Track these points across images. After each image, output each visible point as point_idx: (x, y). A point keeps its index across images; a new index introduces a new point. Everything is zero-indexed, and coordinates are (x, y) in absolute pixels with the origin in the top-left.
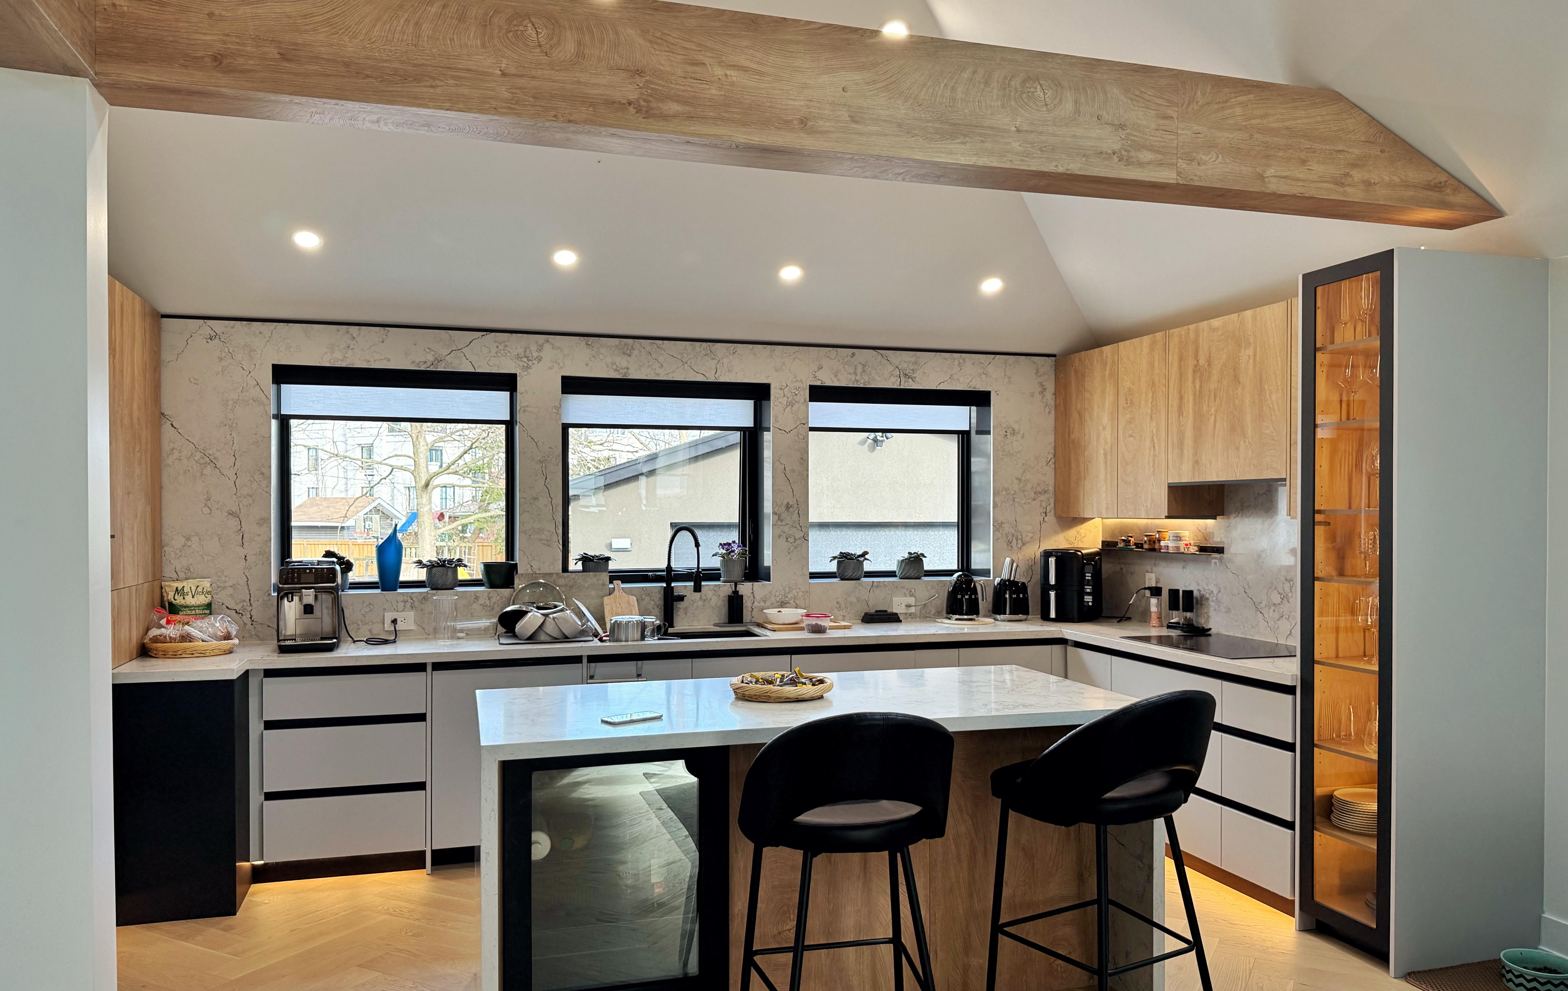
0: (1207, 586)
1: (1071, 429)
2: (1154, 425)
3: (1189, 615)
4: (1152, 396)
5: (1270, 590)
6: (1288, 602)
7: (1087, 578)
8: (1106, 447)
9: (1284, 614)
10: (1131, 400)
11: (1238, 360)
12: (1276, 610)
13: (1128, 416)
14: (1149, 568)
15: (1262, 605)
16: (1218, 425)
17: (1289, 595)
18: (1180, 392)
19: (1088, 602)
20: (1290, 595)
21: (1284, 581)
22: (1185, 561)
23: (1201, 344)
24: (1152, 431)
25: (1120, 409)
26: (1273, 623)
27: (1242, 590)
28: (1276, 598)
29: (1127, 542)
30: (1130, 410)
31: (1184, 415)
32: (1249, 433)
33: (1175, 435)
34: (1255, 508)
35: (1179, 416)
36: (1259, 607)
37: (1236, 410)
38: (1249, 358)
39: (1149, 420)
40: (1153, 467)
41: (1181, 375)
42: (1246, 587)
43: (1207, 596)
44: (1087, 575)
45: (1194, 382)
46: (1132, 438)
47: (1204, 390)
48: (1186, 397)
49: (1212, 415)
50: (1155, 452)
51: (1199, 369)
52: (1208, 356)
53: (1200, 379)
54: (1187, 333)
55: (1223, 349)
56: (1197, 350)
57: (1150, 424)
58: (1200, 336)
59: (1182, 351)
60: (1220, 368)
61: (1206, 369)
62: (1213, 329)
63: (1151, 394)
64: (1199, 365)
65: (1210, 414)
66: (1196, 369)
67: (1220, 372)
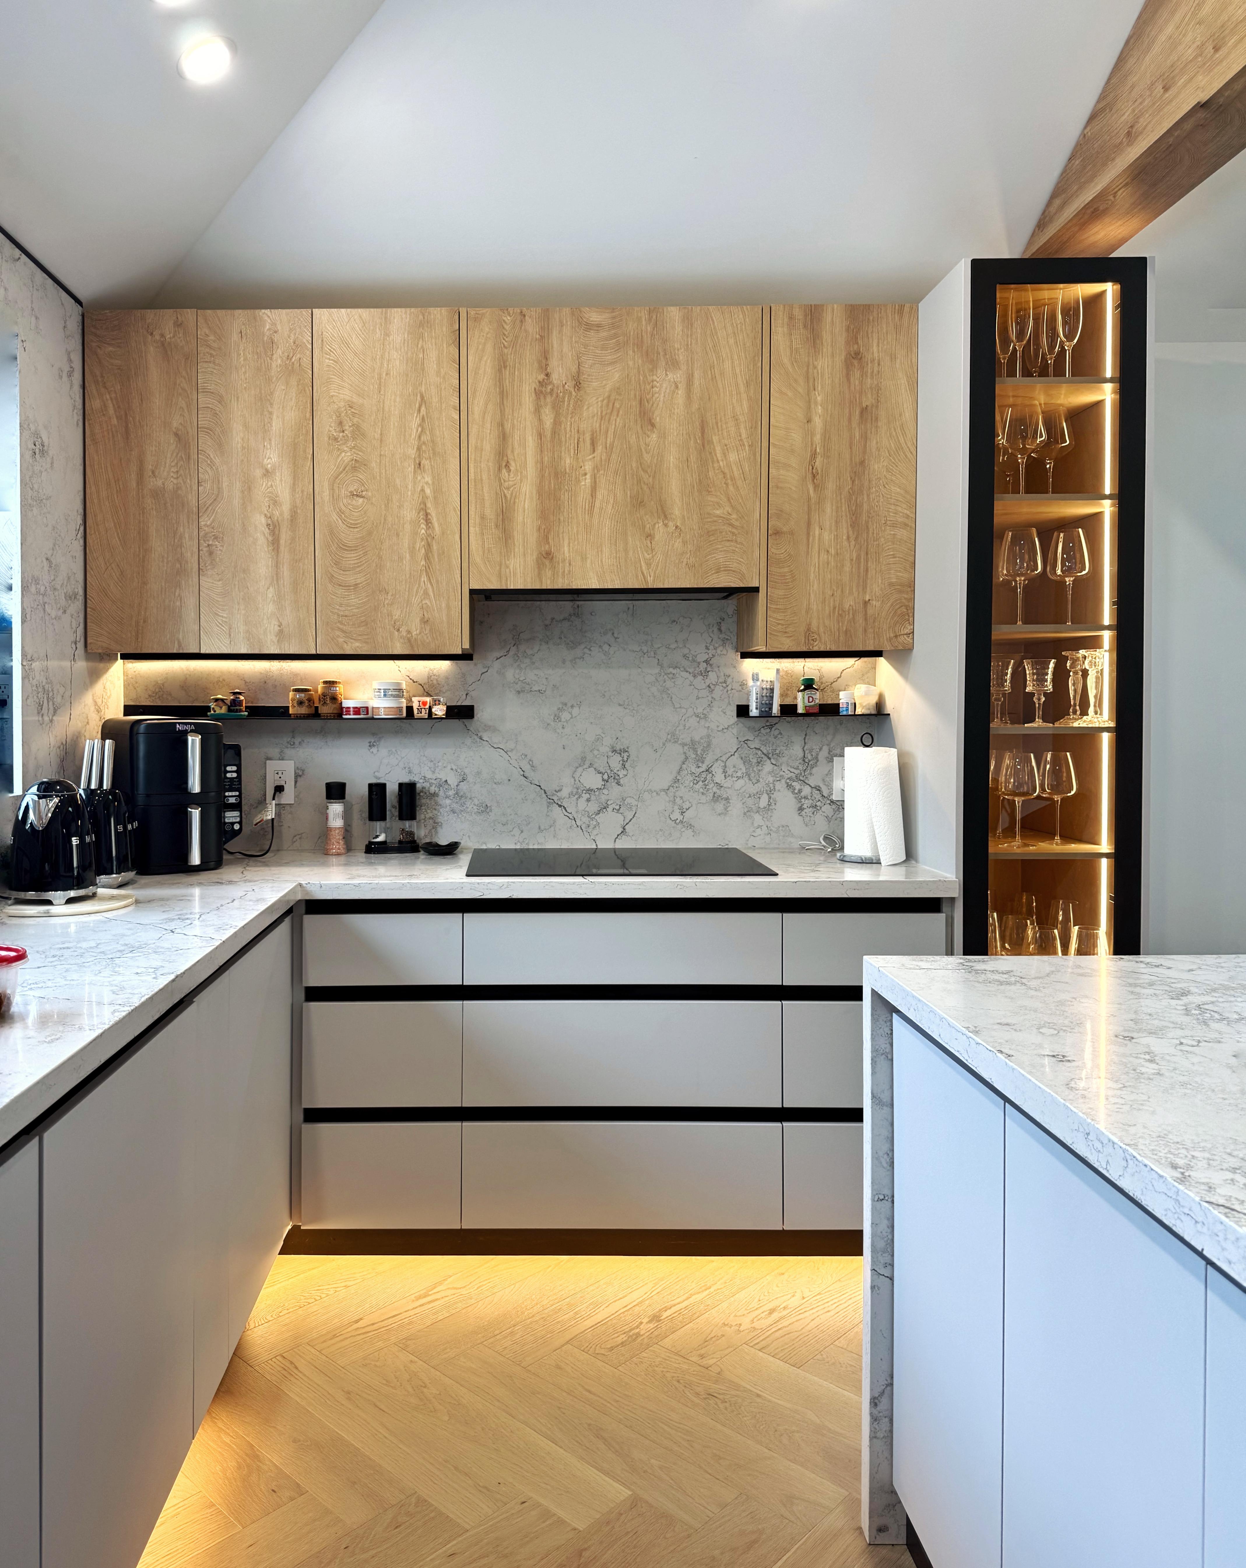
0: (434, 772)
1: (149, 467)
2: (428, 479)
3: (407, 824)
4: (421, 425)
5: (580, 769)
6: (618, 784)
7: (229, 775)
8: (277, 513)
9: (609, 803)
10: (357, 428)
11: (648, 387)
12: (593, 798)
13: (346, 456)
14: (274, 751)
15: (565, 793)
16: (601, 494)
17: (619, 773)
18: (501, 425)
19: (233, 824)
20: (622, 773)
21: (610, 754)
22: (374, 734)
23: (555, 346)
24: (423, 490)
25: (322, 439)
26: (586, 819)
27: (517, 773)
28: (592, 780)
29: (235, 704)
30: (351, 443)
31: (512, 468)
32: (677, 512)
33: (487, 504)
34: (547, 643)
35: (500, 469)
36: (555, 798)
37: (645, 471)
38: (677, 387)
39: (411, 469)
40: (427, 557)
41: (503, 394)
42: (527, 768)
43: (433, 789)
44: (229, 768)
45: (538, 410)
46: (361, 500)
47: (565, 428)
48: (517, 437)
49: (586, 474)
50: (430, 531)
51: (552, 390)
52: (574, 369)
53: (553, 408)
54: (518, 322)
55: (613, 363)
56: (545, 356)
57: (415, 477)
58: (554, 333)
59: (506, 351)
60: (606, 394)
61: (570, 393)
62: (587, 324)
63: (418, 421)
64: (551, 383)
65: (582, 471)
66: (544, 389)
67: (605, 401)
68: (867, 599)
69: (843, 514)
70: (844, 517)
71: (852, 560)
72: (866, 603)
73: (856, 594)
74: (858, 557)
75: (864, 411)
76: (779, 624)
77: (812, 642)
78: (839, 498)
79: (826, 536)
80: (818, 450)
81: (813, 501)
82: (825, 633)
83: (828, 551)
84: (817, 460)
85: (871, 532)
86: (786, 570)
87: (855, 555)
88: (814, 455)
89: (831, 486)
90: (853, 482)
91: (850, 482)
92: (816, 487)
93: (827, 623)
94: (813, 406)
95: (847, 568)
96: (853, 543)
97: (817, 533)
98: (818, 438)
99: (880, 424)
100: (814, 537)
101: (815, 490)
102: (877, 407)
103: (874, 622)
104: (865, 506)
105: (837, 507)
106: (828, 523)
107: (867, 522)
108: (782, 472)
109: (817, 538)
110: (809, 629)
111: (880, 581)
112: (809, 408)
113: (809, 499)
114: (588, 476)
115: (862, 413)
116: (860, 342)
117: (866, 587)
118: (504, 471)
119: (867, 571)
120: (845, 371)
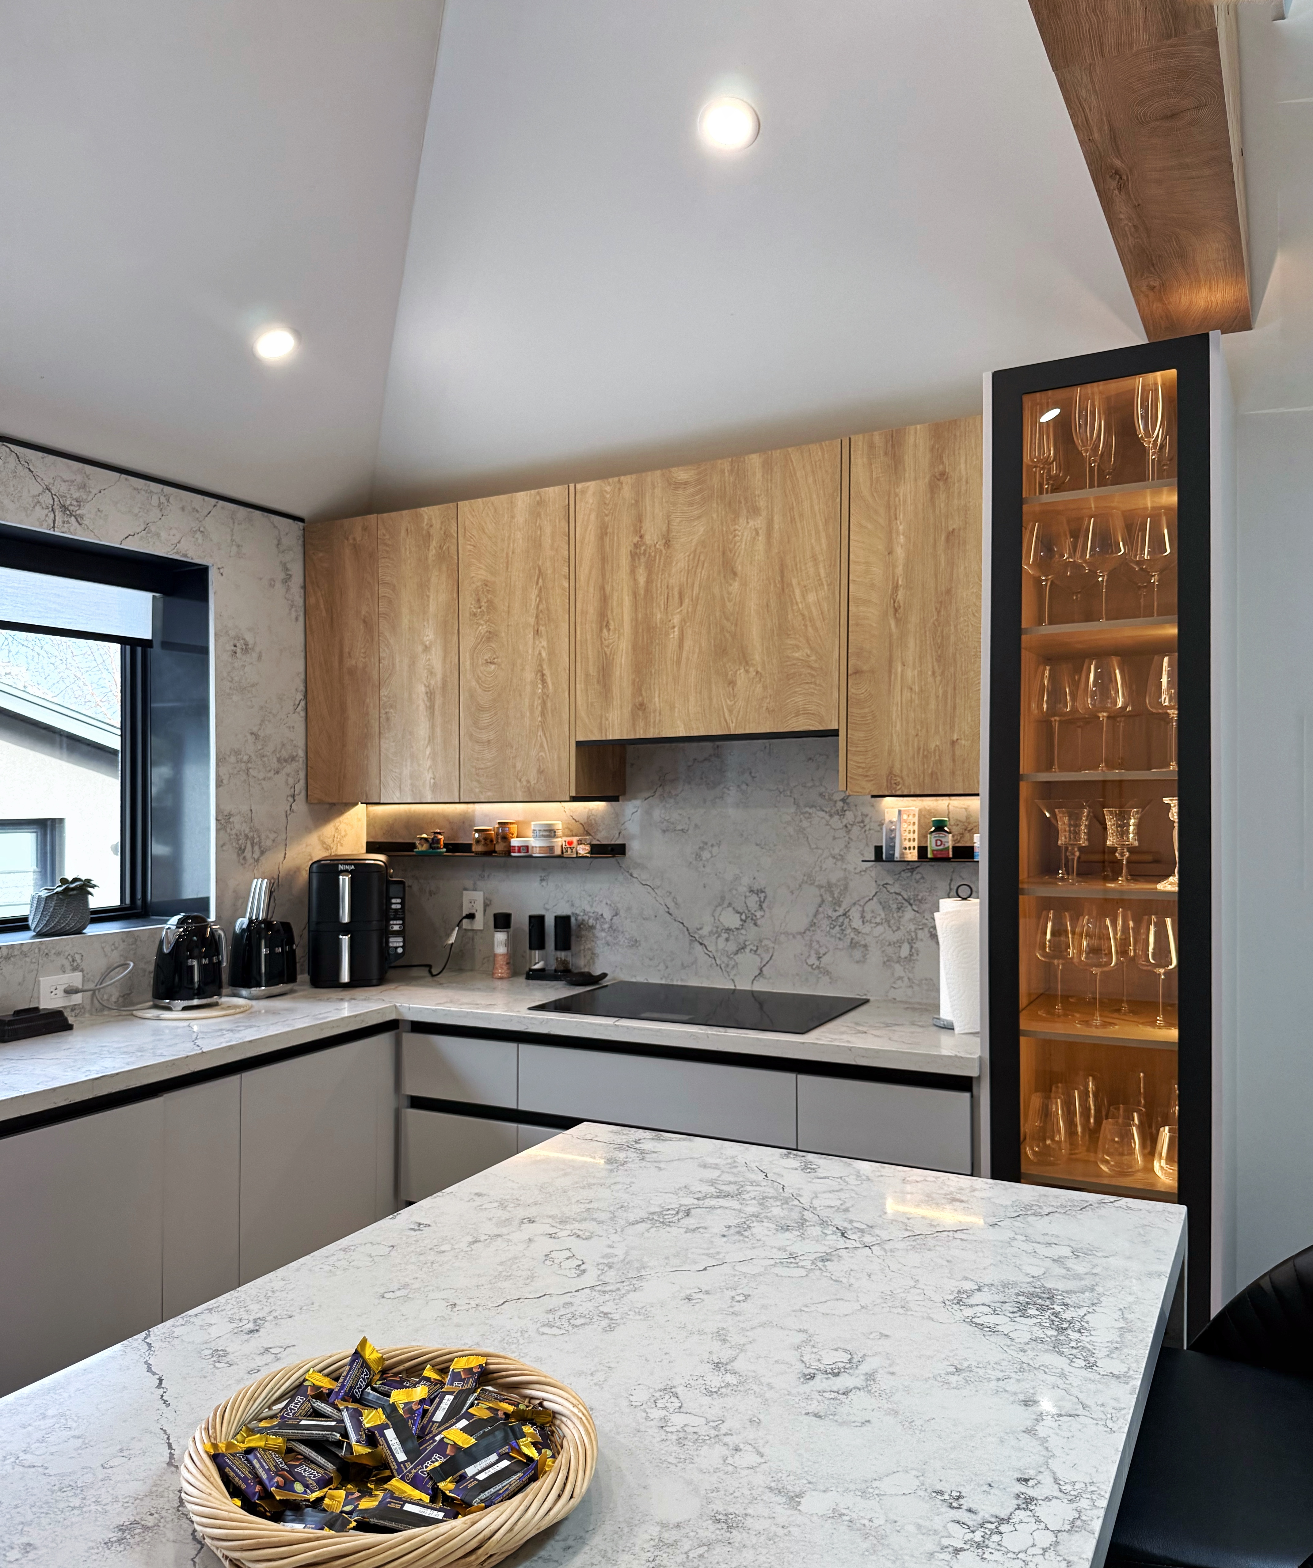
0: (592, 906)
1: (346, 650)
2: (544, 643)
3: (562, 955)
4: (539, 595)
5: (719, 909)
6: (756, 924)
7: (394, 906)
8: (433, 682)
9: (747, 943)
10: (490, 602)
11: (731, 537)
12: (732, 937)
13: (483, 629)
14: (469, 883)
15: (705, 931)
16: (688, 644)
17: (756, 914)
18: (603, 588)
19: (396, 948)
20: (759, 914)
21: (748, 894)
22: (544, 869)
23: (648, 508)
24: (540, 654)
25: (465, 615)
26: (725, 959)
27: (662, 910)
28: (731, 920)
29: (434, 842)
30: (486, 617)
31: (612, 627)
32: (757, 657)
33: (590, 661)
34: (689, 783)
35: (601, 630)
36: (697, 936)
37: (728, 619)
38: (757, 534)
39: (531, 636)
40: (543, 714)
41: (604, 560)
42: (671, 905)
43: (591, 922)
44: (394, 901)
45: (633, 571)
46: (493, 667)
47: (656, 586)
48: (615, 598)
49: (674, 627)
50: (545, 690)
51: (645, 550)
52: (664, 529)
53: (646, 567)
54: (617, 490)
55: (699, 517)
56: (640, 519)
57: (534, 643)
58: (647, 495)
59: (607, 519)
60: (693, 549)
61: (661, 551)
62: (676, 483)
63: (536, 592)
64: (644, 544)
65: (671, 624)
66: (638, 551)
67: (691, 556)
68: (955, 739)
69: (928, 648)
70: (929, 651)
71: (938, 697)
72: (953, 743)
73: (942, 733)
74: (945, 693)
75: (950, 535)
76: (859, 767)
77: (894, 786)
78: (923, 632)
79: (910, 674)
80: (900, 582)
81: (895, 637)
82: (908, 776)
83: (911, 689)
84: (900, 593)
85: (958, 666)
86: (867, 710)
87: (941, 691)
88: (896, 587)
89: (914, 619)
90: (939, 612)
91: (935, 614)
92: (897, 620)
93: (911, 765)
94: (894, 536)
95: (932, 706)
96: (938, 678)
97: (899, 670)
98: (900, 570)
99: (968, 547)
100: (896, 675)
101: (897, 625)
102: (965, 528)
103: (963, 763)
104: (952, 638)
105: (921, 641)
106: (911, 658)
107: (954, 655)
108: (861, 608)
109: (899, 675)
110: (891, 773)
111: (970, 719)
112: (890, 539)
113: (891, 635)
114: (676, 629)
115: (948, 539)
116: (945, 460)
117: (954, 726)
118: (605, 631)
119: (955, 708)
120: (929, 495)
